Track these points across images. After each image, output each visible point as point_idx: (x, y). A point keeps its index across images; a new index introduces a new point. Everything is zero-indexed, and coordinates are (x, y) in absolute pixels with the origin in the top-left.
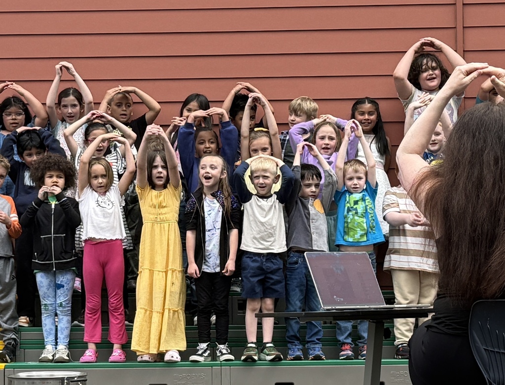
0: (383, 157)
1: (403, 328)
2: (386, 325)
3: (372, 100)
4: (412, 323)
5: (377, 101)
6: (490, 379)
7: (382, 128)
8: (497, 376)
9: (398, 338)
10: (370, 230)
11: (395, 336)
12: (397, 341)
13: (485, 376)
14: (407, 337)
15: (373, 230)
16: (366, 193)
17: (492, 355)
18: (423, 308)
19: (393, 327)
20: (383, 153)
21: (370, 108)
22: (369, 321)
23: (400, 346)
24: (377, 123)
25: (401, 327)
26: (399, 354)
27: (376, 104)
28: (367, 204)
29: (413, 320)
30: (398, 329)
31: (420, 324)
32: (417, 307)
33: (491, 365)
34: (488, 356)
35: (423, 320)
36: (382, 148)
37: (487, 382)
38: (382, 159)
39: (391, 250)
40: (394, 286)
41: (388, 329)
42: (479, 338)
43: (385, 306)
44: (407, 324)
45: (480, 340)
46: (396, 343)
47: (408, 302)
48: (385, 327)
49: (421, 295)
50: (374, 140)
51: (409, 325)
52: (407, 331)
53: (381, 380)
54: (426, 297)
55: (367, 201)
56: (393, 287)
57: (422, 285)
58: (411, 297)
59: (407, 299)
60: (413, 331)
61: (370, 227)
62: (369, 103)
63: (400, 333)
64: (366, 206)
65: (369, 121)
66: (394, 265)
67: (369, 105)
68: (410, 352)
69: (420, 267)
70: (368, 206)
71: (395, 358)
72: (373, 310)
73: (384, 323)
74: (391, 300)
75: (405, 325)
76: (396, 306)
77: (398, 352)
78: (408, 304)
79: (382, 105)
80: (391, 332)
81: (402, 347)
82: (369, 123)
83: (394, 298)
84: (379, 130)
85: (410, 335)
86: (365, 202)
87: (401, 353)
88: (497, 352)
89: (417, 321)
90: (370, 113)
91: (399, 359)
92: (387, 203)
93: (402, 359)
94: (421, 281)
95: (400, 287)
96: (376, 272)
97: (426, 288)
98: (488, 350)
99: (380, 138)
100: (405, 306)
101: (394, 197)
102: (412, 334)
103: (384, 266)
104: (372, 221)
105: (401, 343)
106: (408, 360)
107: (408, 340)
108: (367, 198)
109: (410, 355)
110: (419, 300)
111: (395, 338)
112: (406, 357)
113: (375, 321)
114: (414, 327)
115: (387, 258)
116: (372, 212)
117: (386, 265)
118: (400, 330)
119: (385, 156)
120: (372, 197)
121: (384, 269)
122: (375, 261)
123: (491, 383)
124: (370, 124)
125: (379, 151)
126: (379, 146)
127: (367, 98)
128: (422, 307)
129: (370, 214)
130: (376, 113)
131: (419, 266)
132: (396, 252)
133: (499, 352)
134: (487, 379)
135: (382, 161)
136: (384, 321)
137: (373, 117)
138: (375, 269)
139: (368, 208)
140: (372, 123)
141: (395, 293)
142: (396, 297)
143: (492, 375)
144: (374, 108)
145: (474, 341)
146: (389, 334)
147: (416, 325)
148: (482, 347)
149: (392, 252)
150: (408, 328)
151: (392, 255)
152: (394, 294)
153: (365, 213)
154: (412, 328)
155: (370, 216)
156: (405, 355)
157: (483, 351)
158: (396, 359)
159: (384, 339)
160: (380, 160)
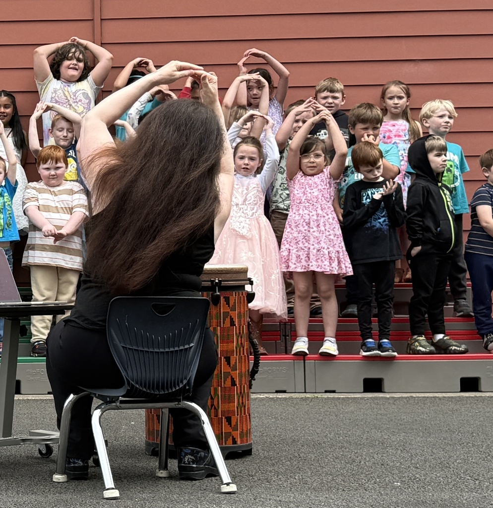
0: (20, 150)
1: (40, 325)
2: (22, 322)
3: (8, 93)
4: (49, 320)
5: (14, 94)
6: (128, 377)
7: (18, 122)
8: (135, 374)
9: (35, 336)
10: (6, 227)
11: (31, 333)
12: (33, 338)
13: (123, 374)
14: (43, 334)
15: (9, 228)
16: (5, 190)
17: (130, 352)
18: (60, 305)
19: (30, 324)
20: (19, 147)
21: (5, 101)
22: (5, 318)
23: (37, 343)
24: (13, 117)
25: (37, 324)
26: (35, 351)
27: (12, 98)
28: (6, 200)
29: (50, 317)
30: (34, 326)
31: (57, 321)
32: (54, 304)
33: (129, 363)
34: (126, 353)
35: (60, 317)
36: (19, 143)
37: (125, 380)
38: (18, 153)
39: (29, 246)
40: (32, 282)
41: (24, 326)
42: (116, 335)
43: (22, 303)
44: (43, 320)
45: (117, 337)
46: (32, 340)
47: (44, 298)
48: (21, 325)
49: (59, 292)
50: (11, 133)
51: (45, 322)
52: (43, 328)
53: (17, 378)
54: (64, 294)
55: (5, 198)
56: (30, 283)
57: (60, 282)
58: (48, 294)
59: (43, 296)
60: (50, 329)
61: (7, 223)
62: (5, 96)
63: (36, 330)
64: (4, 203)
65: (5, 114)
66: (31, 261)
67: (5, 98)
68: (47, 350)
69: (56, 262)
70: (6, 202)
71: (31, 356)
72: (8, 307)
73: (20, 320)
74: (28, 296)
75: (41, 322)
76: (32, 303)
77: (35, 350)
78: (44, 300)
79: (19, 98)
80: (27, 330)
81: (38, 344)
82: (5, 116)
83: (32, 295)
84: (15, 124)
85: (47, 332)
86: (4, 199)
87: (37, 351)
88: (135, 350)
89: (54, 318)
90: (6, 106)
91: (36, 357)
92: (27, 197)
93: (38, 356)
94: (60, 278)
95: (37, 284)
96: (12, 268)
97: (64, 285)
98: (126, 348)
99: (17, 132)
100: (42, 303)
101: (34, 192)
102: (49, 331)
103: (23, 263)
104: (9, 218)
105: (37, 340)
106: (45, 358)
107: (45, 337)
108: (6, 194)
109: (47, 352)
110: (57, 297)
111: (31, 335)
112: (43, 355)
113: (11, 318)
114: (52, 325)
115: (25, 254)
116: (10, 209)
117: (24, 261)
118: (36, 327)
119: (21, 151)
120: (11, 194)
121: (22, 265)
122: (11, 257)
123: (129, 382)
124: (6, 118)
125: (16, 145)
126: (16, 139)
127: (3, 91)
128: (58, 304)
129: (9, 210)
130: (12, 106)
131: (54, 262)
132: (33, 247)
133: (138, 350)
134: (124, 377)
135: (19, 155)
136: (20, 318)
137: (8, 111)
138: (12, 265)
139: (7, 204)
140: (8, 117)
141: (32, 289)
142: (33, 293)
143: (130, 373)
144: (11, 100)
145: (112, 339)
146: (25, 332)
147: (54, 323)
148: (120, 345)
149: (30, 247)
150: (44, 325)
151: (30, 251)
152: (31, 291)
153: (3, 209)
154: (49, 325)
155: (7, 213)
156: (42, 353)
157: (121, 348)
158: (33, 356)
159: (20, 337)
160: (17, 154)
